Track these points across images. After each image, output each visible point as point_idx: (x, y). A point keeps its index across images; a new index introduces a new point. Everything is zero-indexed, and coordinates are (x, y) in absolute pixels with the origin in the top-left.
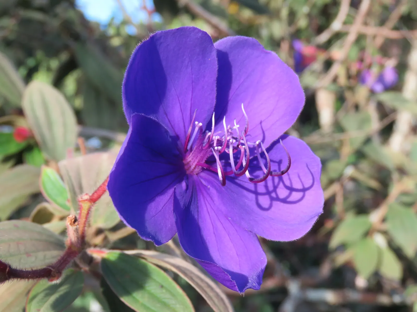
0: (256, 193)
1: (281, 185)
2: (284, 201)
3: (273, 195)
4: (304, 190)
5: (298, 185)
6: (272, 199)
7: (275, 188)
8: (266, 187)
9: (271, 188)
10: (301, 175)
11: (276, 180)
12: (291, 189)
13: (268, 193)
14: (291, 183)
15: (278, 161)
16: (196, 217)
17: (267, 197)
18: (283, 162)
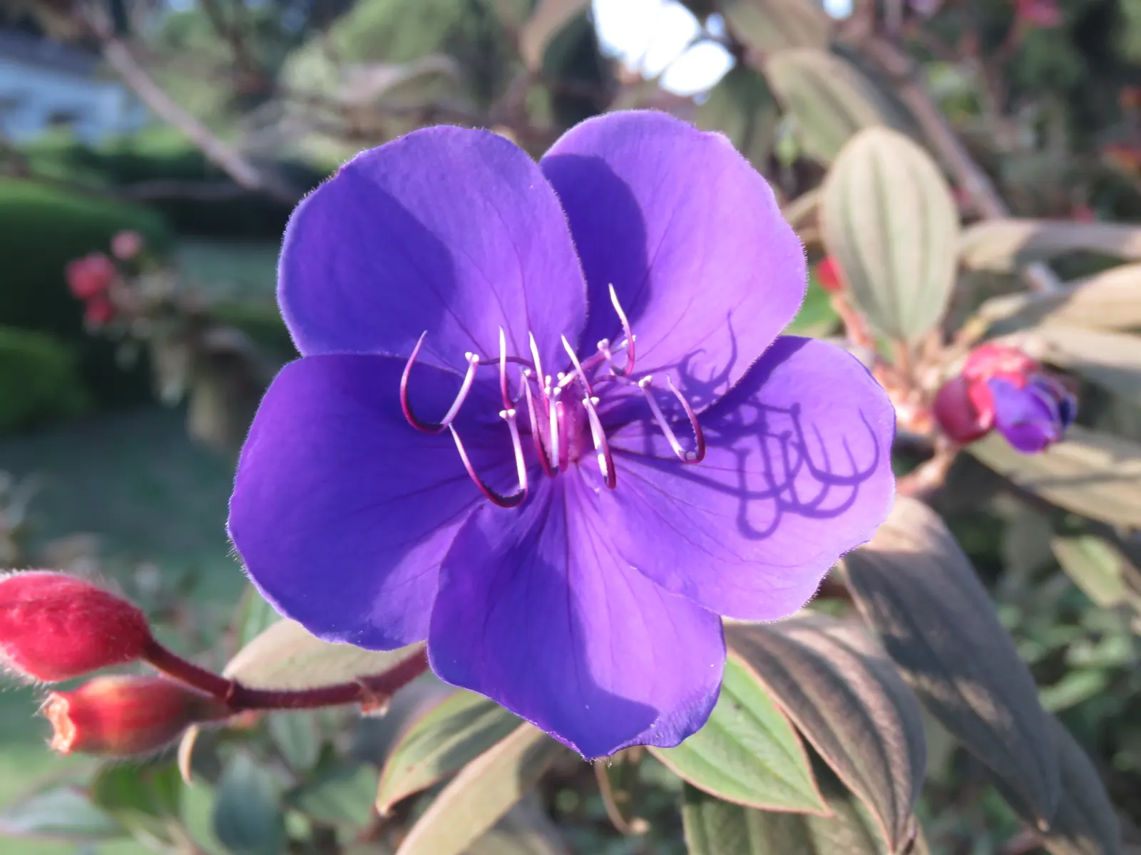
0: (743, 494)
1: (805, 469)
2: (811, 511)
3: (786, 496)
4: (856, 479)
5: (841, 468)
6: (782, 507)
7: (791, 476)
8: (768, 475)
9: (780, 479)
10: (850, 439)
11: (793, 455)
12: (828, 479)
13: (774, 492)
14: (827, 463)
15: (788, 407)
16: (560, 566)
17: (771, 502)
18: (803, 407)
